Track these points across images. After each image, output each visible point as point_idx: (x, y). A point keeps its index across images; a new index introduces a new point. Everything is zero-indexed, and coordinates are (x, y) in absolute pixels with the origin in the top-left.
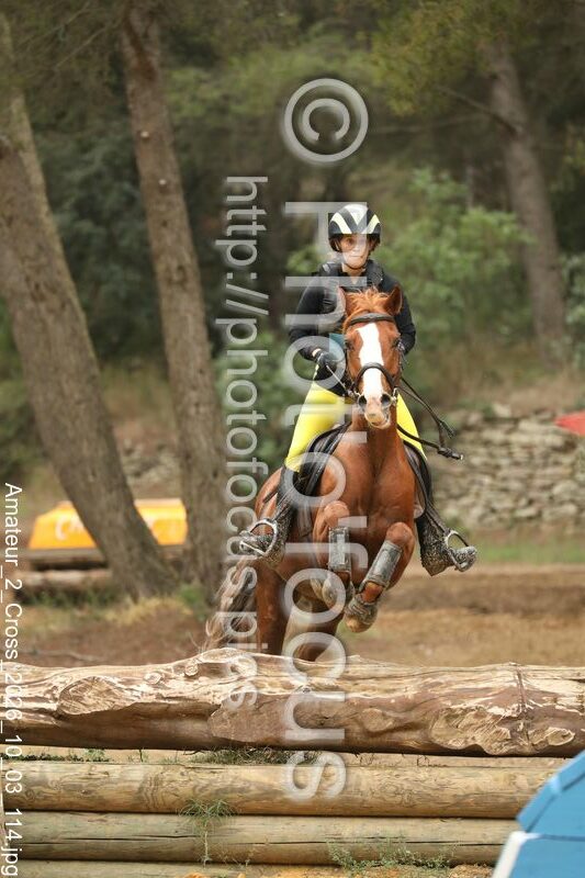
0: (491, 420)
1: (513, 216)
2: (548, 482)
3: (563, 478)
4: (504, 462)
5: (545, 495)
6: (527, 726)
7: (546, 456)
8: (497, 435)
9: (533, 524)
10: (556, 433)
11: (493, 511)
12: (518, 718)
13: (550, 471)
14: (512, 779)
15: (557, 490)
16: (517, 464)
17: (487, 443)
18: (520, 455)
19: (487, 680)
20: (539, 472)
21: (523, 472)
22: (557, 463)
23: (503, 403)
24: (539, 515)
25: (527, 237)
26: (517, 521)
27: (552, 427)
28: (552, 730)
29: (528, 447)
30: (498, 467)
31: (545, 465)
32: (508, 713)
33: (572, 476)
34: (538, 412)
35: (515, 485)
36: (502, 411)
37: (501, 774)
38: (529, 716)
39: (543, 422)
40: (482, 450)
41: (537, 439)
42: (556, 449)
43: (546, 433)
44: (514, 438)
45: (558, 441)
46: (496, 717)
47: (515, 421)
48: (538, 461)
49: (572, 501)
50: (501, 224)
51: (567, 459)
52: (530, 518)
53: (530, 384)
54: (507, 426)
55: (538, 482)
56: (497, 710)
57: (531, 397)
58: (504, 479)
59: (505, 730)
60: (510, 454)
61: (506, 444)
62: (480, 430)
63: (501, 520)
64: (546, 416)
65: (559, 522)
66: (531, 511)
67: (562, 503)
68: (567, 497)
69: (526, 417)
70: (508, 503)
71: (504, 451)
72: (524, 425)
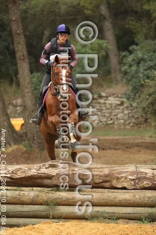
0: (100, 97)
1: (106, 41)
2: (116, 114)
3: (120, 113)
4: (104, 108)
5: (115, 117)
6: (139, 181)
7: (115, 107)
8: (102, 101)
9: (112, 125)
10: (118, 100)
11: (101, 122)
12: (136, 179)
13: (117, 111)
14: (134, 196)
15: (118, 116)
16: (107, 109)
17: (99, 103)
18: (108, 106)
19: (128, 169)
20: (114, 111)
21: (109, 111)
22: (118, 109)
23: (104, 92)
24: (114, 123)
25: (110, 47)
26: (108, 124)
27: (118, 99)
28: (145, 182)
29: (111, 104)
30: (102, 110)
31: (115, 109)
32: (133, 178)
33: (123, 112)
34: (113, 95)
35: (107, 115)
36: (104, 94)
37: (131, 194)
38: (139, 179)
39: (115, 97)
40: (98, 105)
41: (113, 102)
42: (118, 105)
43: (115, 100)
44: (107, 102)
45: (119, 103)
46: (130, 179)
47: (107, 97)
48: (114, 108)
49: (123, 119)
50: (103, 43)
51: (121, 108)
52: (111, 124)
53: (111, 87)
54: (105, 98)
55: (113, 114)
56: (130, 177)
57: (111, 90)
58: (104, 113)
59: (132, 182)
60: (106, 106)
61: (105, 103)
62: (97, 100)
63: (103, 124)
64: (116, 96)
65: (119, 125)
66: (111, 122)
67: (120, 120)
68: (121, 118)
69: (110, 96)
70: (105, 120)
71: (104, 105)
72: (109, 98)
